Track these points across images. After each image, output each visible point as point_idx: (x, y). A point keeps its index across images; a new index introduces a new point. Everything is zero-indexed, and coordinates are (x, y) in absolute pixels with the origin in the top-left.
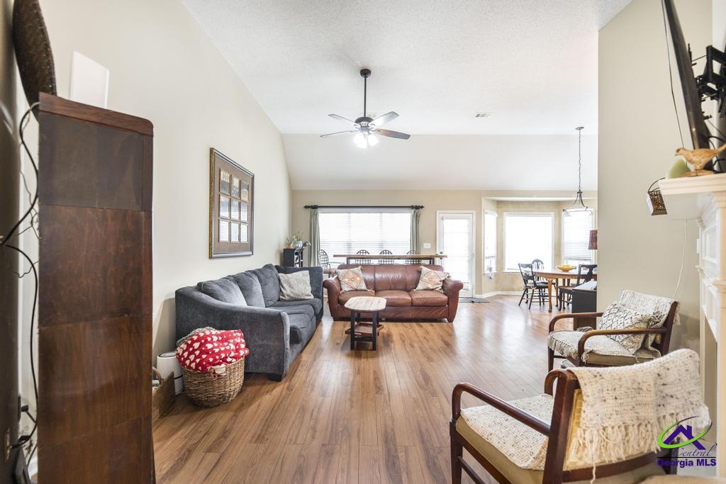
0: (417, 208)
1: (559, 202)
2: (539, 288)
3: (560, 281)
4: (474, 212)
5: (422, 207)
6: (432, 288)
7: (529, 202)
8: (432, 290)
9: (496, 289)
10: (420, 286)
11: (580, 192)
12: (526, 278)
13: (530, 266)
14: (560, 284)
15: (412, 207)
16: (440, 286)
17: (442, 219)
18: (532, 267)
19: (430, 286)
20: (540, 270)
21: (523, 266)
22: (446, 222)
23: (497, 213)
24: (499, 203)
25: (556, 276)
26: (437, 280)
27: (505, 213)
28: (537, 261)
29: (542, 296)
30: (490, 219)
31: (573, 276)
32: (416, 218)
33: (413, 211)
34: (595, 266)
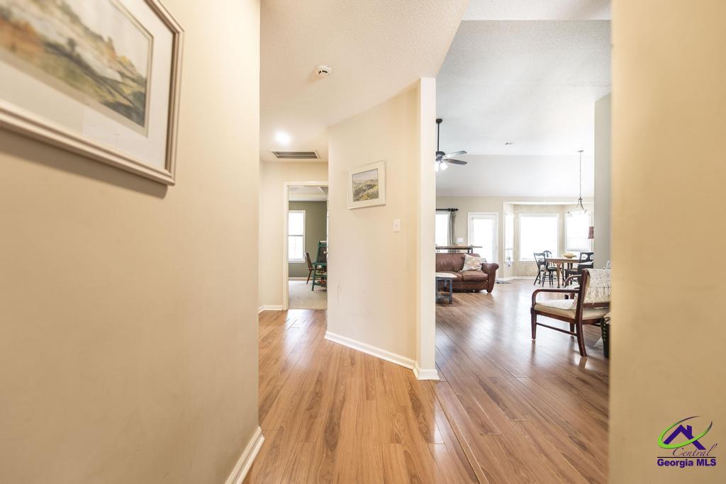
0: (453, 210)
1: (563, 206)
2: (550, 271)
3: (566, 265)
4: (497, 214)
5: (457, 210)
6: (474, 269)
7: (540, 206)
8: (475, 270)
9: (514, 275)
10: (465, 268)
11: (580, 199)
12: (539, 264)
13: (543, 254)
14: (566, 267)
15: (449, 210)
16: (480, 268)
17: (472, 219)
18: (544, 255)
19: (473, 268)
20: (549, 258)
21: (537, 254)
22: (475, 220)
23: (515, 214)
24: (515, 206)
25: (562, 261)
26: (478, 264)
27: (520, 214)
28: (547, 252)
29: (551, 277)
30: (509, 218)
31: (575, 261)
32: (452, 219)
33: (450, 213)
34: (592, 253)
